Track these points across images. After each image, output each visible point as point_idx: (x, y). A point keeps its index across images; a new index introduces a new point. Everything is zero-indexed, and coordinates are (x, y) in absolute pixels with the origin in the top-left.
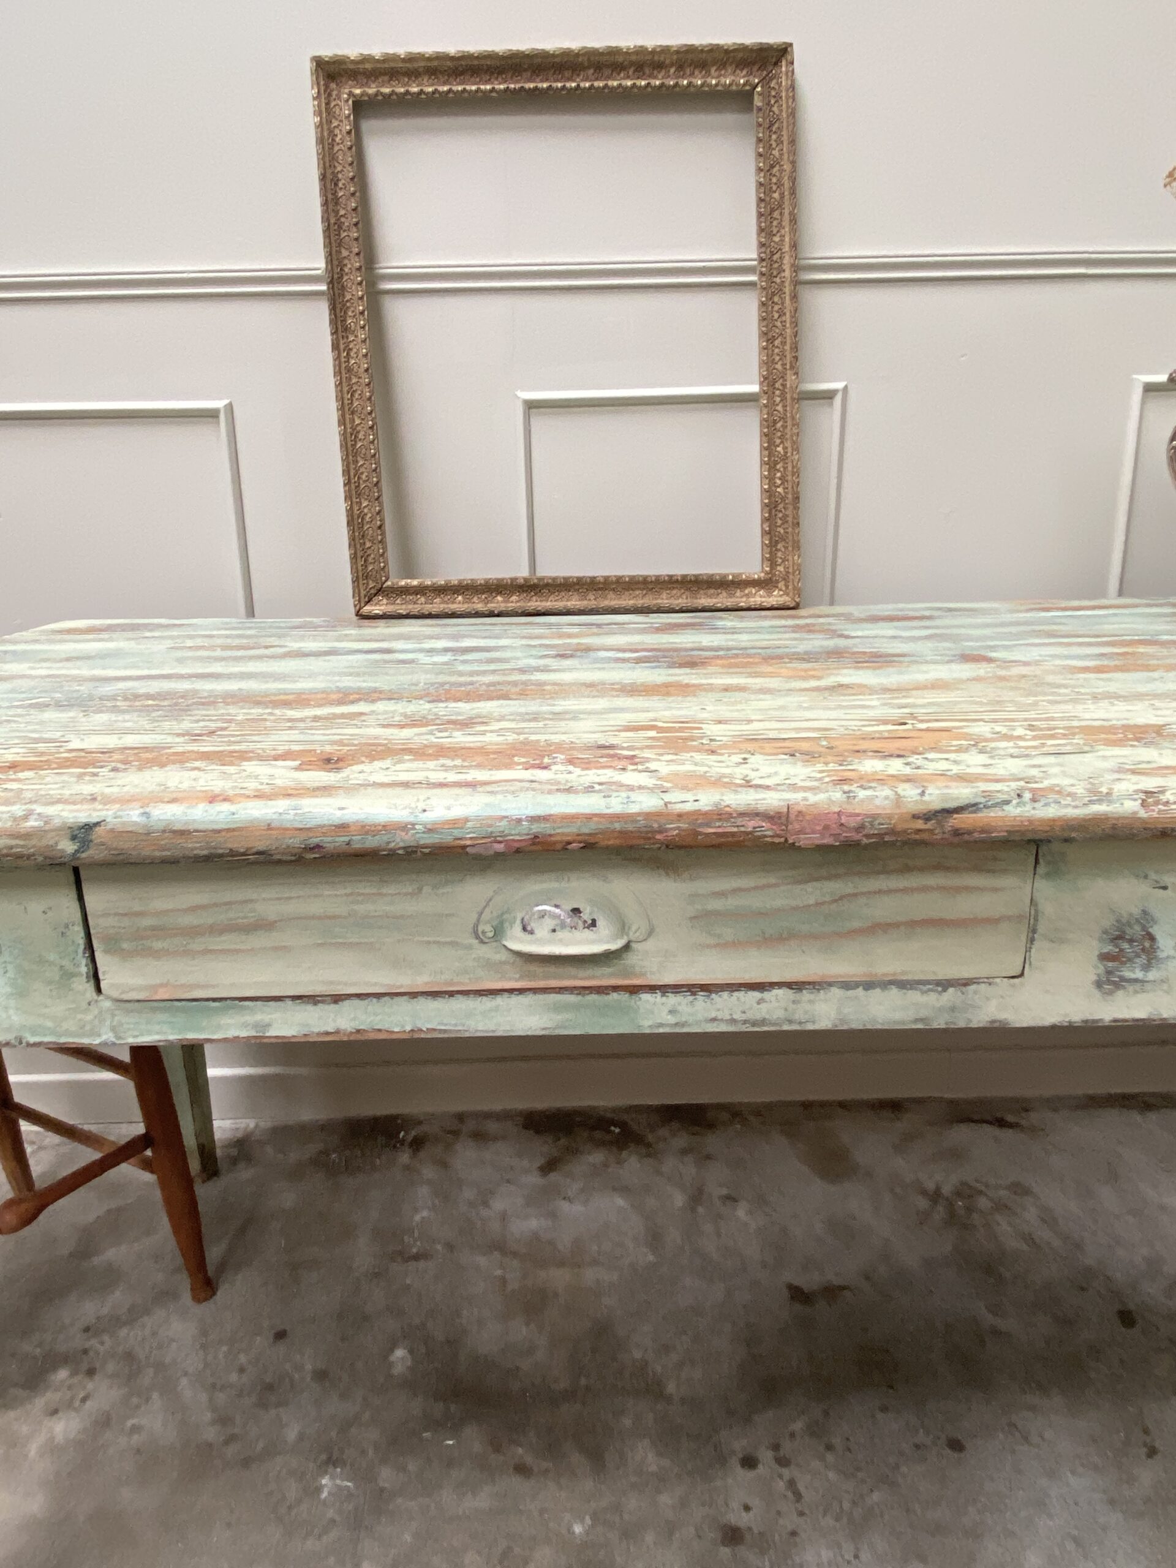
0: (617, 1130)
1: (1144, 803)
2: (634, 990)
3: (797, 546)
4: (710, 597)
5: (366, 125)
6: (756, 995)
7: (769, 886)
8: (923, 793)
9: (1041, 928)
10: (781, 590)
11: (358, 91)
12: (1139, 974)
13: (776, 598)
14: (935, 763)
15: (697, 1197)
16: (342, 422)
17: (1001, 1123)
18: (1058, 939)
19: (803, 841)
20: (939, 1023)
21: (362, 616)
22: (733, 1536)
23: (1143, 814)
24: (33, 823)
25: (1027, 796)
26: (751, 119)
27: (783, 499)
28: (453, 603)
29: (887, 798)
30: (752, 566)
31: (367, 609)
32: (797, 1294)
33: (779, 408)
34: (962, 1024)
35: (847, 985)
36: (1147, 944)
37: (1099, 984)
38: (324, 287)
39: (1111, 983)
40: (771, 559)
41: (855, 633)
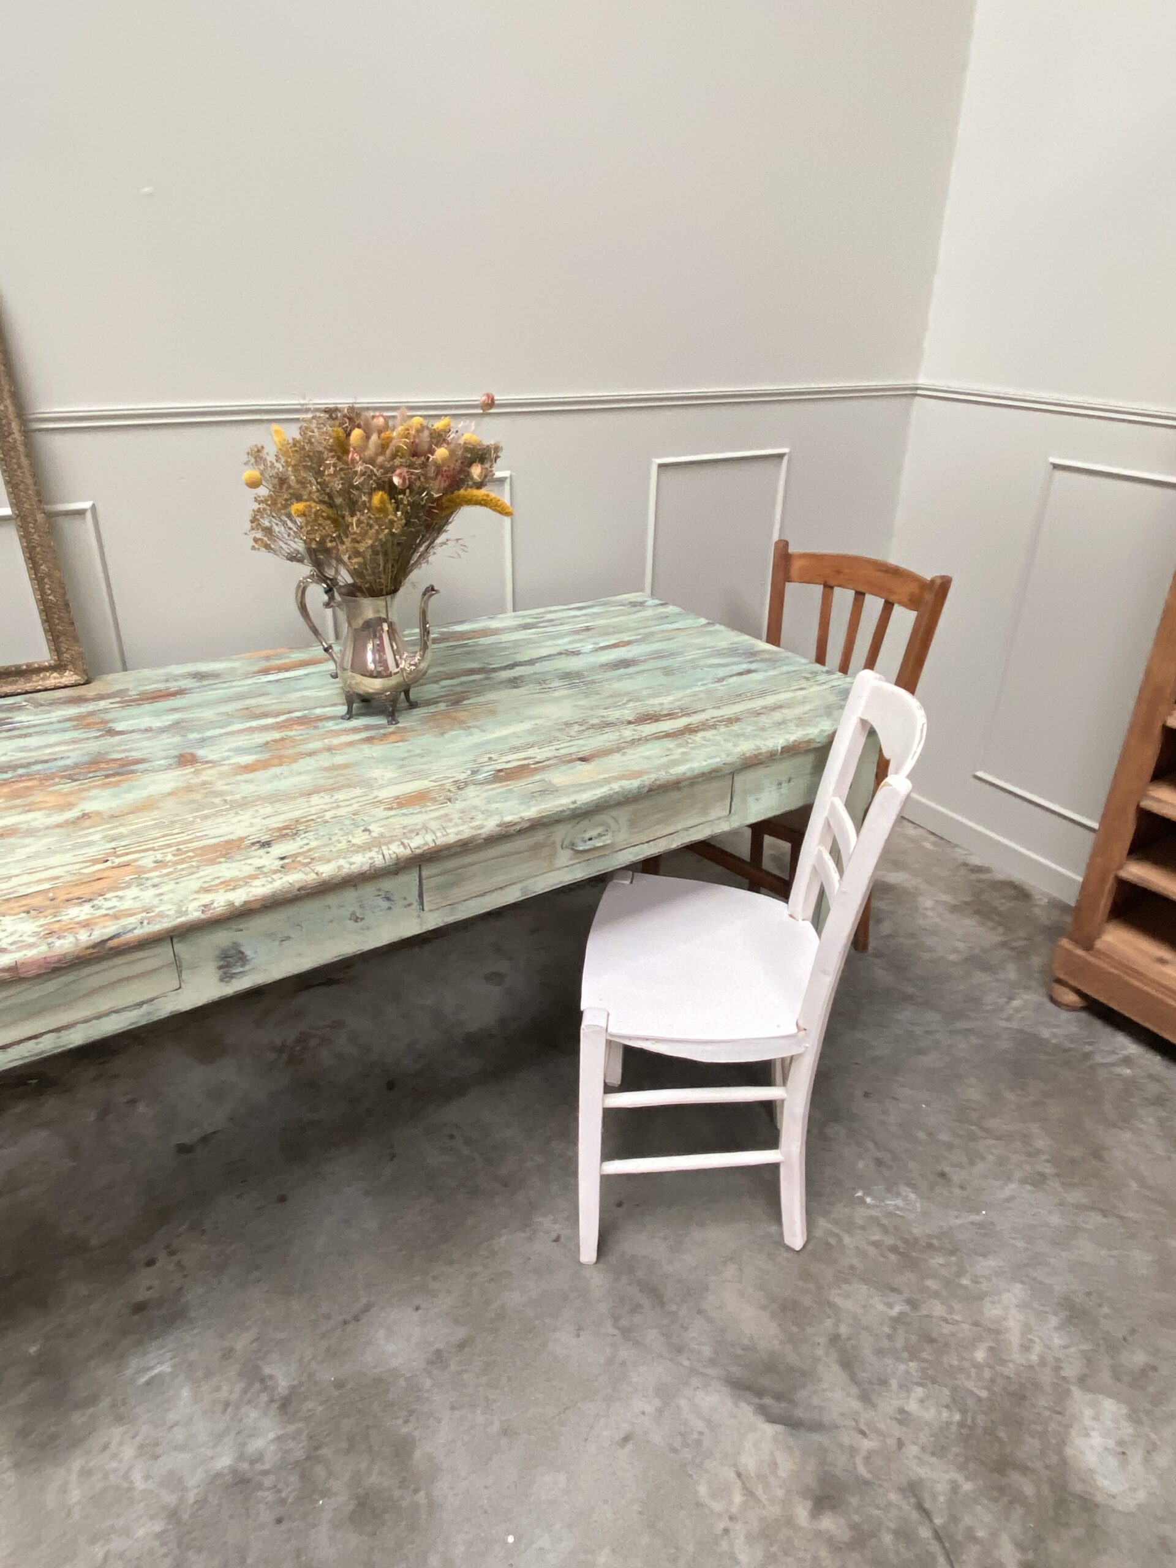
1: (203, 912)
3: (76, 639)
4: (11, 683)
6: (34, 1041)
7: (27, 989)
8: (92, 935)
9: (184, 965)
10: (70, 670)
12: (241, 969)
13: (69, 677)
14: (110, 902)
15: (105, 1111)
18: (194, 967)
19: (29, 975)
20: (143, 1022)
22: (140, 1307)
23: (203, 916)
25: (145, 922)
27: (55, 604)
29: (71, 942)
30: (42, 656)
32: (183, 1149)
33: (35, 537)
34: (155, 1019)
35: (85, 1021)
36: (240, 955)
37: (222, 980)
39: (226, 977)
40: (57, 650)
41: (119, 727)
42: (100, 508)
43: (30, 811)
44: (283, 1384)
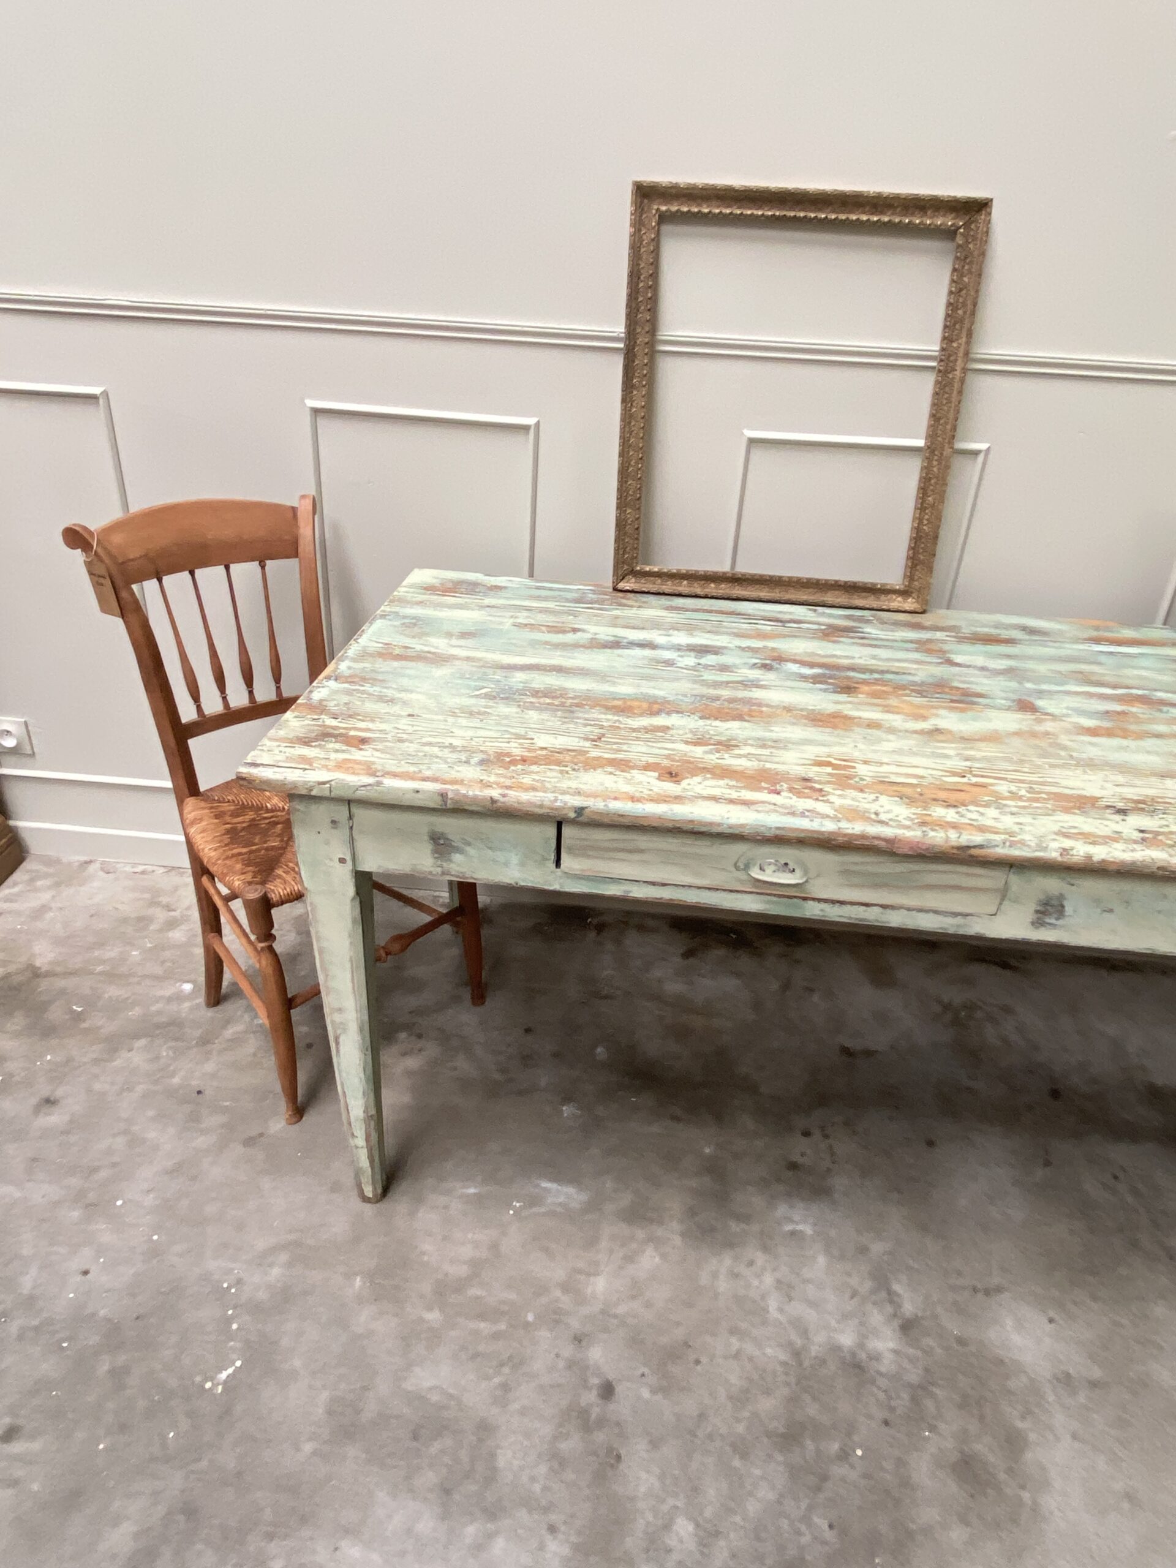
0: (734, 936)
1: (1061, 855)
2: (805, 899)
3: (930, 570)
5: (667, 228)
6: (864, 908)
7: (880, 862)
8: (959, 837)
9: (1009, 896)
10: (914, 598)
11: (664, 208)
12: (1053, 921)
13: (910, 604)
14: (972, 814)
15: (786, 986)
16: (622, 454)
18: (1016, 901)
19: (900, 851)
20: (951, 931)
21: (615, 589)
22: (793, 1166)
23: (1060, 859)
24: (558, 804)
25: (1008, 844)
27: (927, 535)
28: (681, 586)
29: (942, 837)
31: (621, 585)
32: (846, 1051)
33: (935, 469)
34: (961, 932)
35: (909, 909)
36: (1060, 908)
37: (1033, 923)
38: (621, 345)
39: (1038, 923)
40: (910, 577)
41: (958, 659)
42: (992, 452)
43: (888, 712)
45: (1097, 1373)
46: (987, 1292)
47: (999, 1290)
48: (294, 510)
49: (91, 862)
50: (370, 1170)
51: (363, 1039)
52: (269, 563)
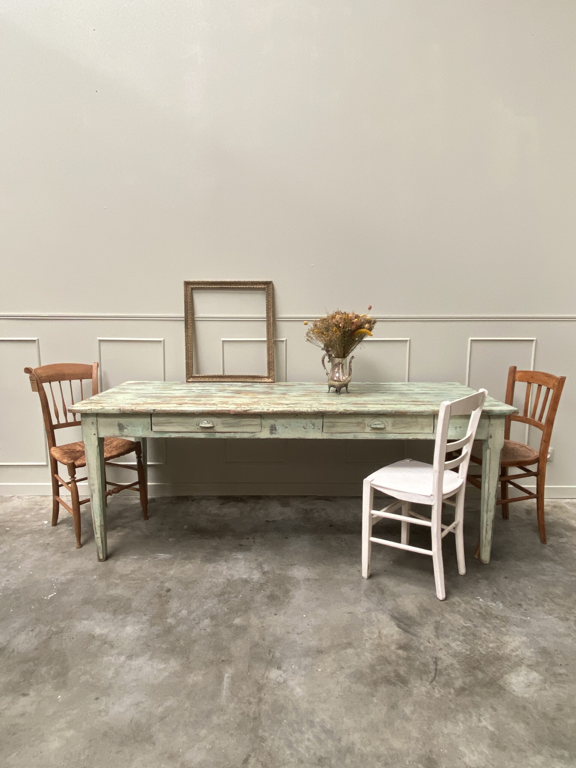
0: (239, 499)
2: (215, 432)
3: (274, 370)
4: (258, 379)
5: (193, 291)
6: (230, 434)
9: (263, 426)
11: (192, 287)
12: (275, 432)
13: (270, 380)
15: (253, 509)
16: (186, 345)
17: (327, 500)
18: (265, 427)
20: (252, 438)
21: (187, 382)
22: (241, 545)
23: (268, 411)
25: (255, 409)
26: (265, 292)
27: (271, 362)
30: (266, 374)
31: (189, 380)
34: (254, 438)
36: (275, 428)
38: (184, 319)
39: (271, 433)
40: (269, 373)
41: (274, 389)
42: (287, 340)
43: (247, 396)
44: (266, 569)
45: (318, 577)
46: (291, 565)
47: (295, 564)
48: (92, 366)
49: (14, 496)
50: (101, 547)
51: (100, 495)
52: (83, 380)
